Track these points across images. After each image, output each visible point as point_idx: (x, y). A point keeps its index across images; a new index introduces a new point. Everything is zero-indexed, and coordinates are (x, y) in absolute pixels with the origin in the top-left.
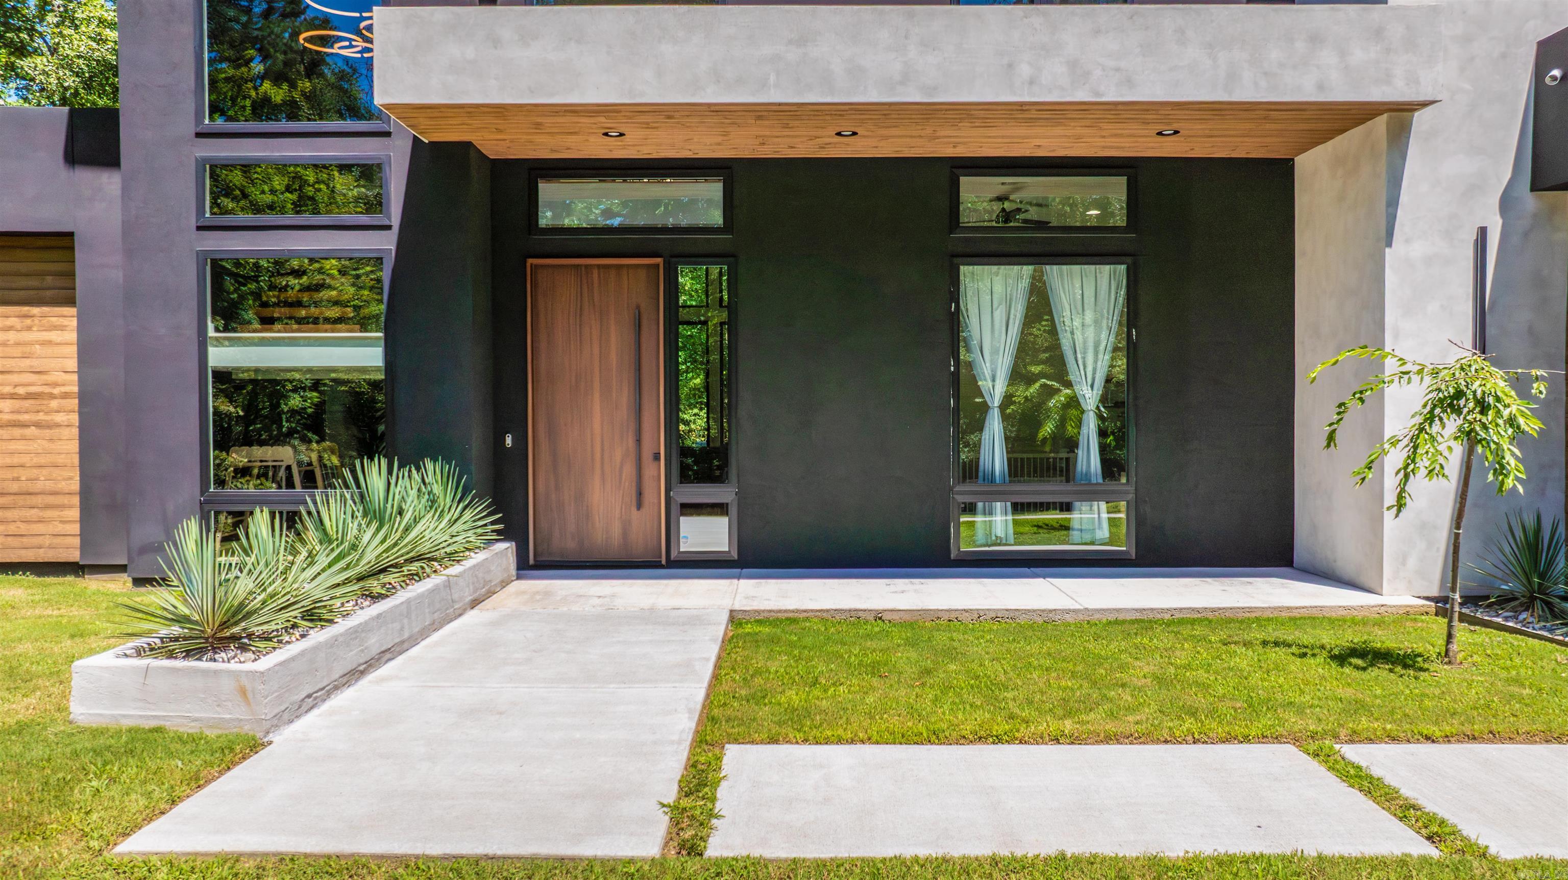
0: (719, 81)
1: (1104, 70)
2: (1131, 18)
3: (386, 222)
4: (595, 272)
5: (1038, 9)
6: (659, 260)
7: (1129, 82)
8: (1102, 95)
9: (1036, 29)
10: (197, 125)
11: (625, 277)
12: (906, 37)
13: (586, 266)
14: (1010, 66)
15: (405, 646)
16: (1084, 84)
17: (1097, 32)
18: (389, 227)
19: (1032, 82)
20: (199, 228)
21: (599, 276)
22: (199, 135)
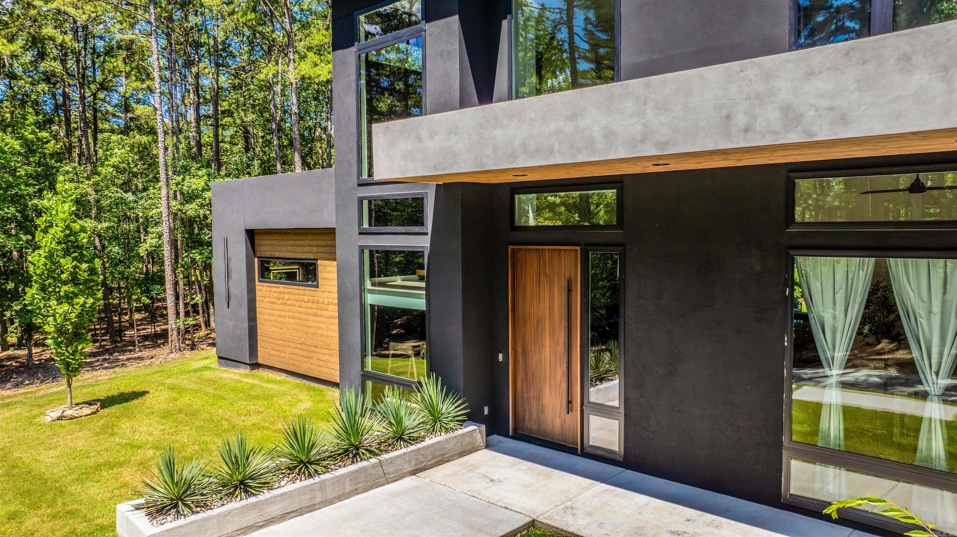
0: (526, 152)
1: (816, 111)
2: (847, 54)
3: (426, 231)
4: (547, 253)
5: (754, 63)
6: (578, 248)
7: (844, 120)
8: (814, 136)
9: (751, 81)
10: (358, 178)
11: (563, 258)
12: (645, 104)
13: (542, 249)
14: (728, 117)
15: (317, 507)
16: (796, 127)
17: (810, 74)
18: (426, 234)
19: (747, 130)
20: (360, 234)
21: (549, 256)
22: (359, 185)
